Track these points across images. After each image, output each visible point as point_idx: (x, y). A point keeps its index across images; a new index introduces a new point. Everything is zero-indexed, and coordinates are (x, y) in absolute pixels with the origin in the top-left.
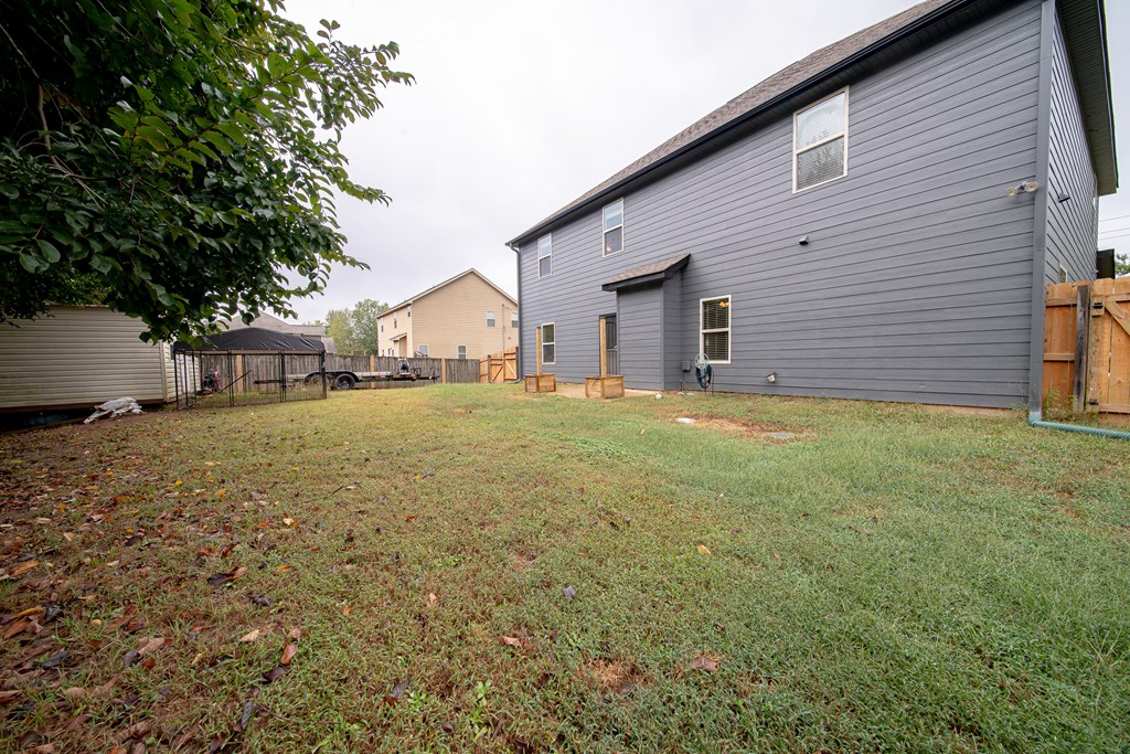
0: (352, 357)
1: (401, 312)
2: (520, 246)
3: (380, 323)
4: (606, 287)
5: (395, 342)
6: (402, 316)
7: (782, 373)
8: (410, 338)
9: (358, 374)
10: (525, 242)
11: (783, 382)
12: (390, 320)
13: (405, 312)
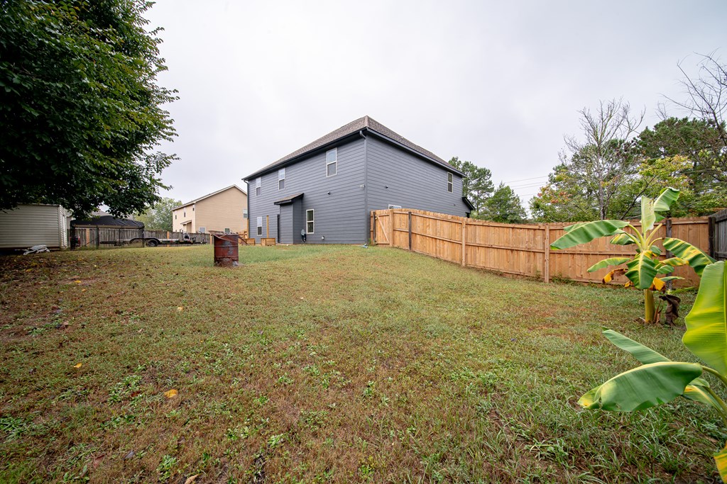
0: (156, 232)
1: (188, 208)
2: (249, 181)
3: (174, 214)
4: (275, 203)
5: (184, 225)
6: (189, 211)
7: (326, 236)
8: (193, 223)
9: (160, 240)
10: (251, 179)
11: (327, 239)
12: (181, 212)
13: (191, 208)
